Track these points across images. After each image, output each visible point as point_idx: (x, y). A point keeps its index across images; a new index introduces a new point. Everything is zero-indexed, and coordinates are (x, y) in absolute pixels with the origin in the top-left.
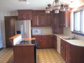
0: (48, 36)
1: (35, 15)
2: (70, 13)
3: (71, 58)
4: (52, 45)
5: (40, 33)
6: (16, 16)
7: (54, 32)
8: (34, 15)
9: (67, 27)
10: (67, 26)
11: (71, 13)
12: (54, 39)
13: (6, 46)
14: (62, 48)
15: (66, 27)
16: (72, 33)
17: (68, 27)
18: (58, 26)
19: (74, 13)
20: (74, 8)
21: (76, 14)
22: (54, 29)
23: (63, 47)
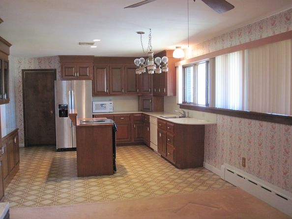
0: (130, 116)
1: (99, 68)
2: (176, 67)
3: (174, 149)
4: (138, 138)
5: (112, 111)
6: (52, 70)
7: (143, 108)
8: (97, 68)
9: (171, 96)
10: (169, 93)
11: (178, 67)
12: (143, 121)
13: (25, 144)
14: (160, 135)
15: (168, 95)
16: (180, 108)
17: (172, 94)
18: (152, 94)
19: (184, 67)
20: (183, 59)
21: (187, 69)
22: (144, 100)
23: (162, 134)
